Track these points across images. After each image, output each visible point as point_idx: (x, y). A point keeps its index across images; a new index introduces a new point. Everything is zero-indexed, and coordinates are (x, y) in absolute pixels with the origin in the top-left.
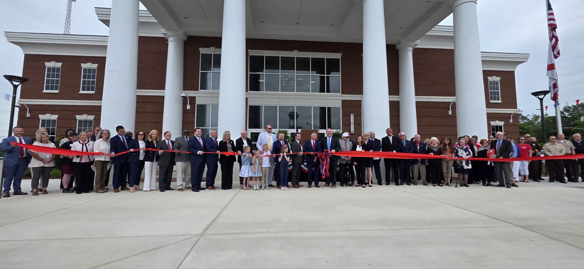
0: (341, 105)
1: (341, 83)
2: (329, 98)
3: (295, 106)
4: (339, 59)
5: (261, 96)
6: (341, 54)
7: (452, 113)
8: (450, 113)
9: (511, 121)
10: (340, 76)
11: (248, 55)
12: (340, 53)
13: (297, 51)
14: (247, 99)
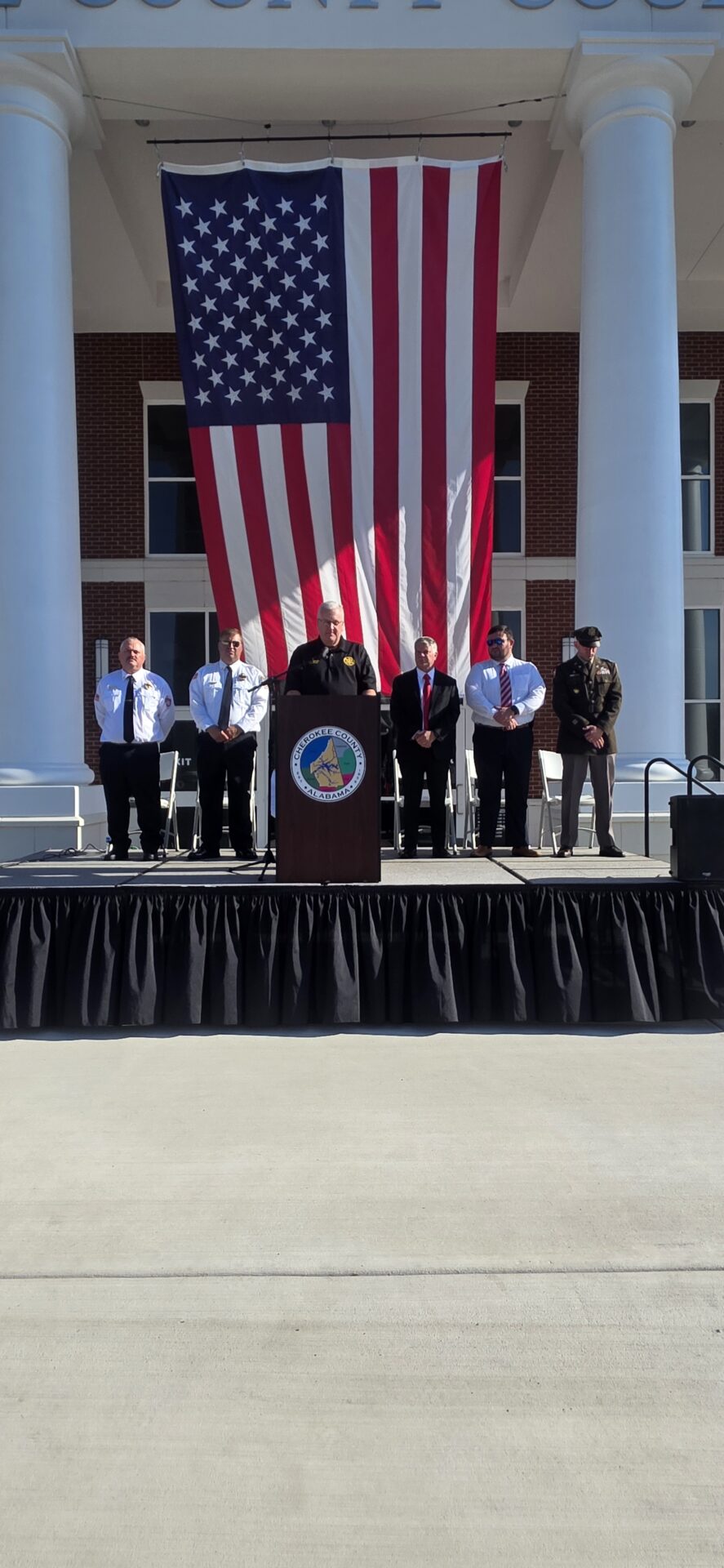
0: (525, 604)
1: (527, 507)
4: (519, 406)
6: (527, 384)
10: (519, 482)
12: (522, 379)
14: (143, 588)
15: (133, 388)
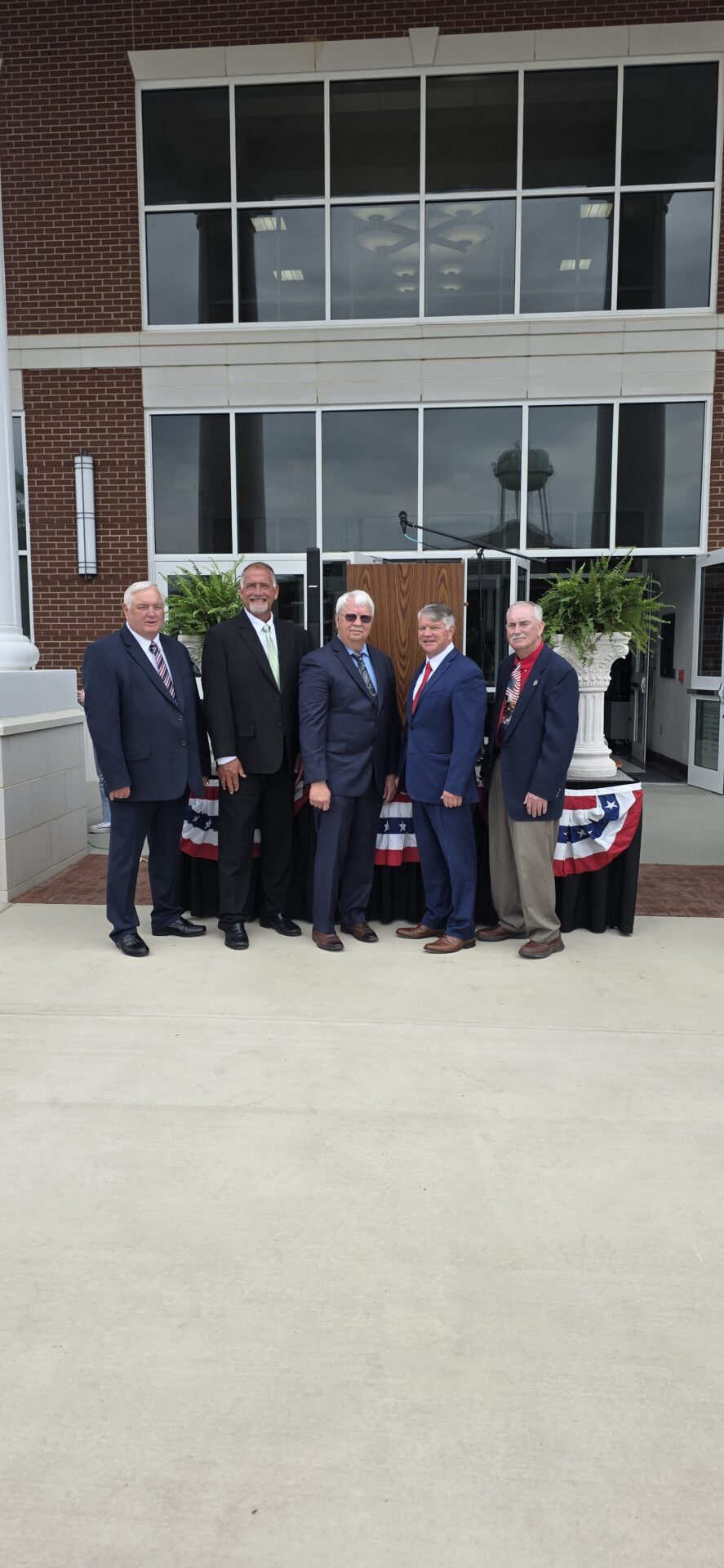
0: (712, 391)
2: (633, 342)
3: (421, 407)
4: (716, 64)
5: (218, 354)
10: (712, 190)
11: (133, 91)
13: (437, 29)
14: (140, 377)
15: (119, 63)
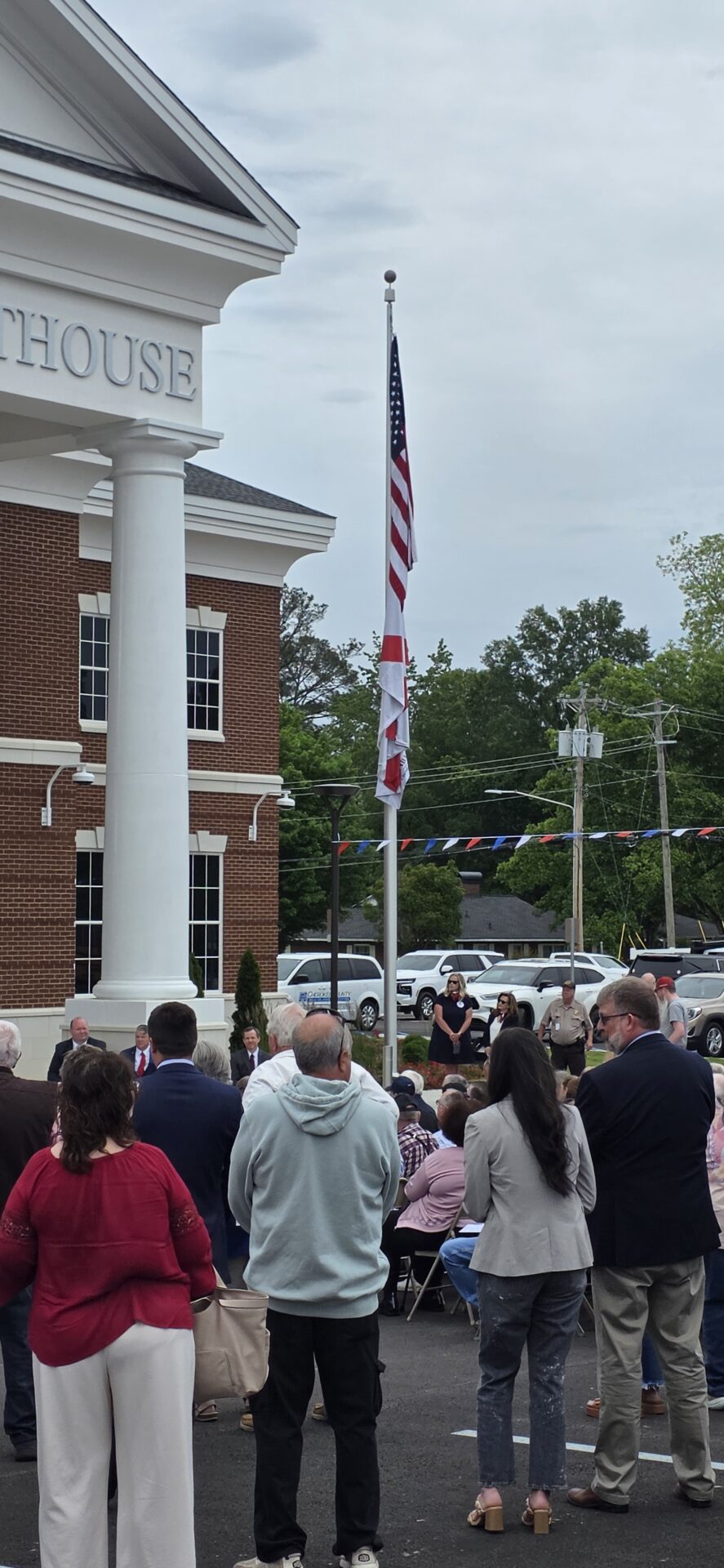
7: (52, 819)
8: (47, 817)
9: (253, 833)
